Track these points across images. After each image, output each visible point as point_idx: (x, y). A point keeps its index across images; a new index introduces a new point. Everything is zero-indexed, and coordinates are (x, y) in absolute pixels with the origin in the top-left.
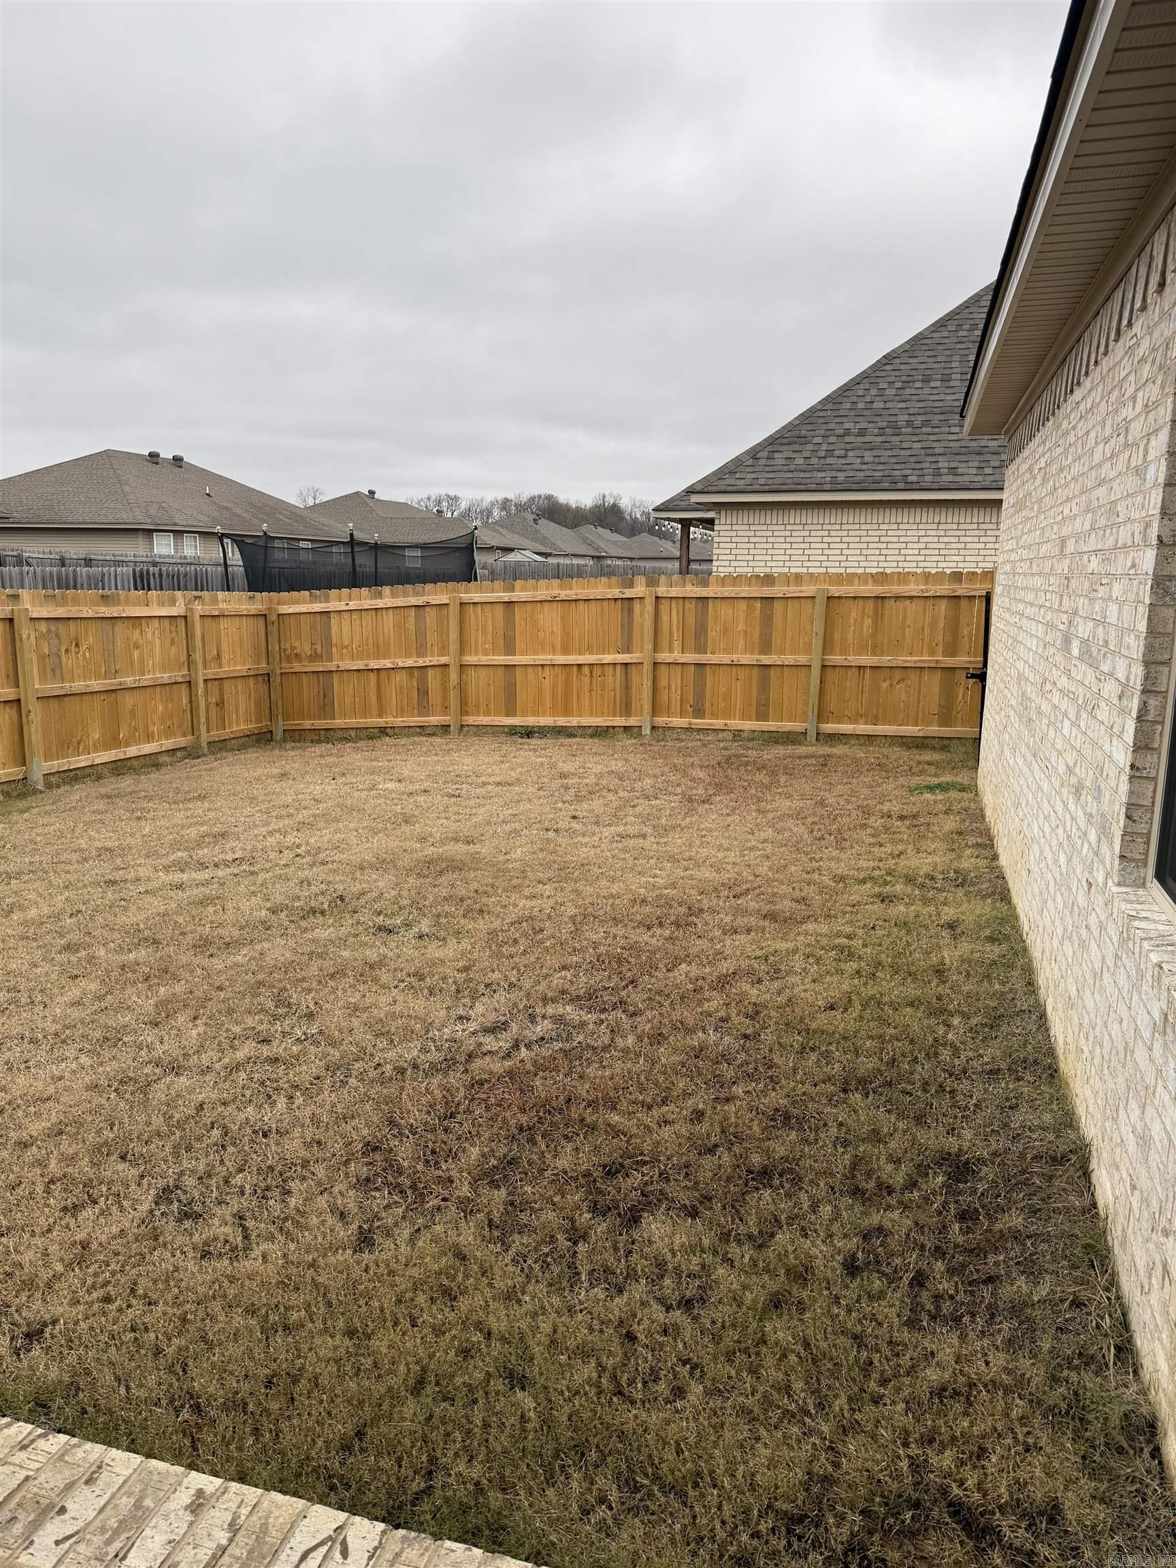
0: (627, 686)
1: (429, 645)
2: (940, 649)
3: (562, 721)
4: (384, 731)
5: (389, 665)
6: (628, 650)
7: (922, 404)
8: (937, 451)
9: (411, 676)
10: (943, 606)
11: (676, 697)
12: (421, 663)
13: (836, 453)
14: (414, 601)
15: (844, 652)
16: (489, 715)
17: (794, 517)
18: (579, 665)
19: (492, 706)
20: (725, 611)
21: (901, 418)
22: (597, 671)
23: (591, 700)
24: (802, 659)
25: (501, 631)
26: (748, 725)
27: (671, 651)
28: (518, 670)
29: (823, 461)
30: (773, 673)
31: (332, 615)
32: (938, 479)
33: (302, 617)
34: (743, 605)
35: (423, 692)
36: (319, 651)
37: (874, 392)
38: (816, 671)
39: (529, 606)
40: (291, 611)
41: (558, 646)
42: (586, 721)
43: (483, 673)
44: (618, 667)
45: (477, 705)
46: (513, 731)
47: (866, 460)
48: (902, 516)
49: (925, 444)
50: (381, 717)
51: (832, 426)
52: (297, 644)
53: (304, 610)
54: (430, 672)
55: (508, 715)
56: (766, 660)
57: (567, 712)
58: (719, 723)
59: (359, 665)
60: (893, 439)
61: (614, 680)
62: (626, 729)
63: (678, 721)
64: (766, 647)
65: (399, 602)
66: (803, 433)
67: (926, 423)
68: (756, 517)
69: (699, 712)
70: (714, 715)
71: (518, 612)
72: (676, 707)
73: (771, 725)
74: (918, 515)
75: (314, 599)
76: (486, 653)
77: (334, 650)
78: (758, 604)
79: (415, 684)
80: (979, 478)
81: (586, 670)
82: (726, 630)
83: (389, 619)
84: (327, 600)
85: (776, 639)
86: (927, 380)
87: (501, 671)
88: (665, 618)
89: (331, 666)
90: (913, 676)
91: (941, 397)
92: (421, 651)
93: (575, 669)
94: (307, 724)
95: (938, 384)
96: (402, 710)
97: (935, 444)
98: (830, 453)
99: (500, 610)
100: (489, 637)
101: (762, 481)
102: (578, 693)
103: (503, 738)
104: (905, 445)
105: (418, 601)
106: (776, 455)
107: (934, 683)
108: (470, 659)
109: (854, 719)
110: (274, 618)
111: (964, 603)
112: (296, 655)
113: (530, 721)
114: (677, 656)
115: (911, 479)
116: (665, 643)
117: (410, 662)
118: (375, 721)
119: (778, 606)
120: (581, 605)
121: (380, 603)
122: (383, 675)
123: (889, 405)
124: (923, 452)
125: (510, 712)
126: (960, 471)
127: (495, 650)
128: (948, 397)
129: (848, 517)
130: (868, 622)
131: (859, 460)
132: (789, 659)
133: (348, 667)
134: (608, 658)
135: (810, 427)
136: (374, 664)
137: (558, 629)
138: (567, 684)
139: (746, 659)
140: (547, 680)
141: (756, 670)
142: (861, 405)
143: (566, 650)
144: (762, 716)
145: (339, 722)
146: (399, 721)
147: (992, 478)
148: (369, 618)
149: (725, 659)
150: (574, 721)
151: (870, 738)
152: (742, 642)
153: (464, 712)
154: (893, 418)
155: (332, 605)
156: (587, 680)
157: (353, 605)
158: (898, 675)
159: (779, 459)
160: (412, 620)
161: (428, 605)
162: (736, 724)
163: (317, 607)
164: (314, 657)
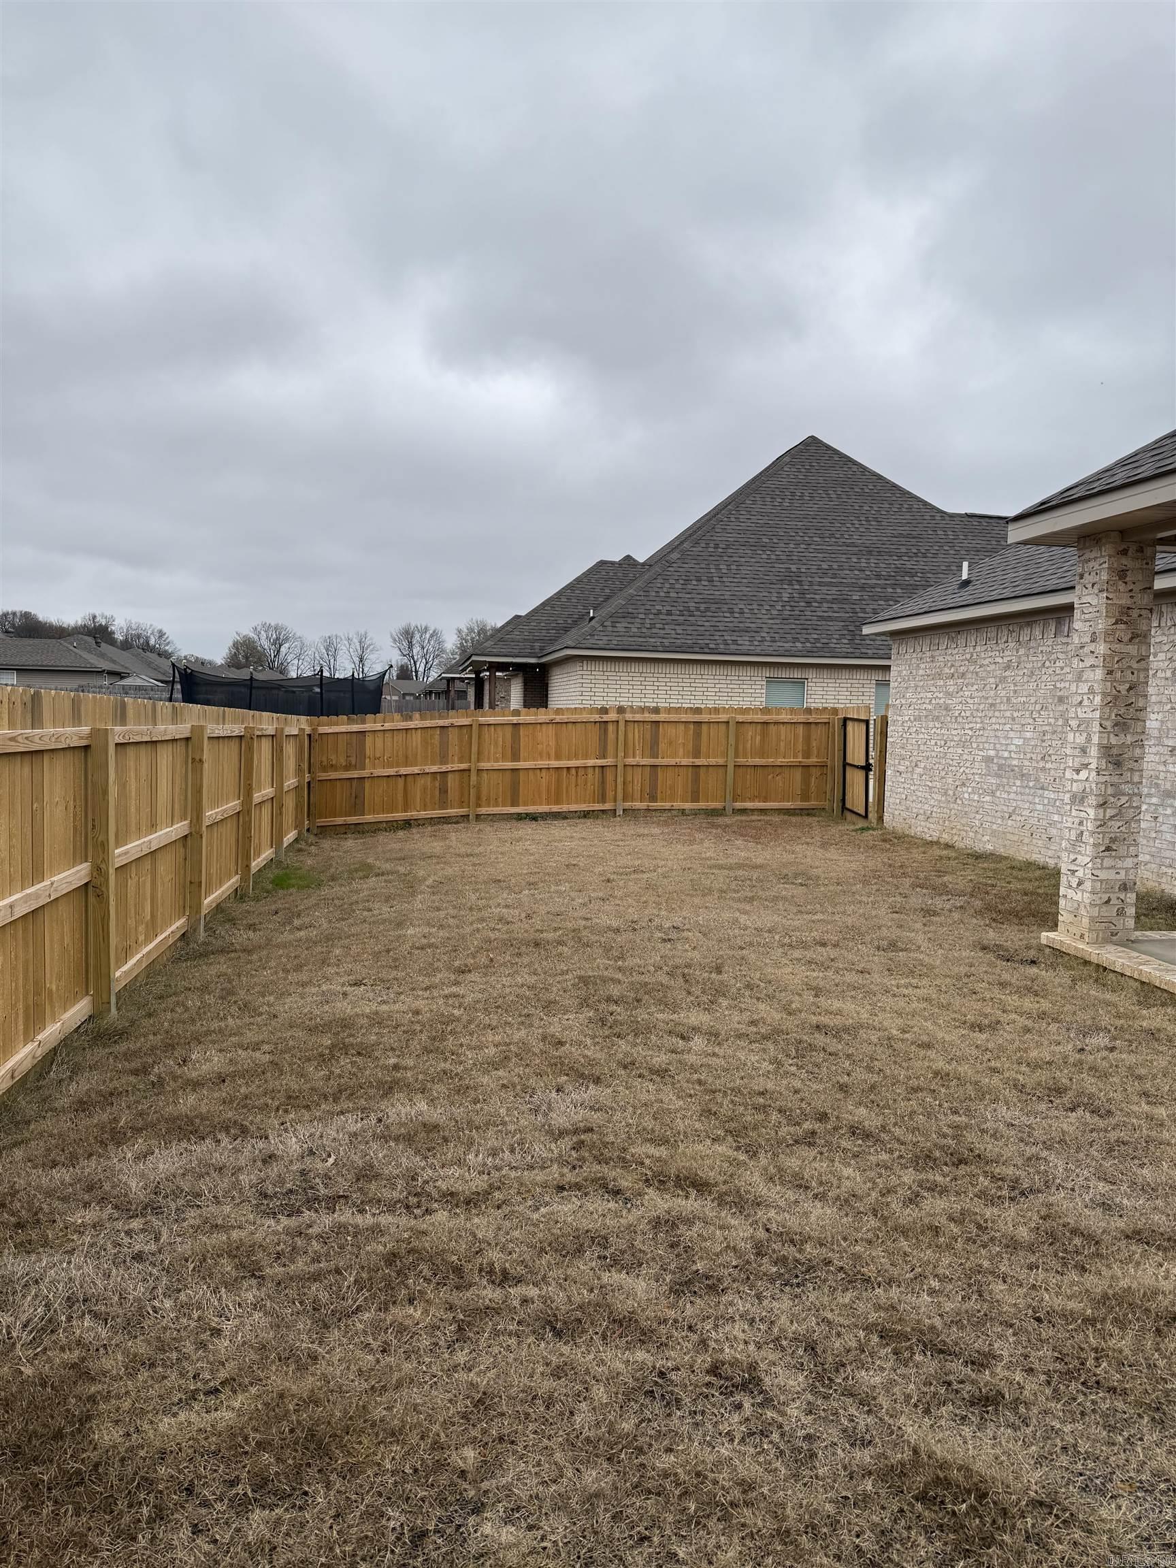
0: (603, 782)
1: (450, 755)
2: (800, 755)
3: (555, 808)
4: (407, 824)
5: (417, 771)
6: (604, 756)
7: (701, 596)
8: (721, 628)
9: (434, 779)
10: (801, 729)
11: (637, 787)
12: (444, 768)
13: (658, 626)
14: (441, 723)
15: (745, 756)
16: (497, 805)
17: (635, 667)
18: (568, 768)
19: (500, 800)
20: (671, 730)
21: (690, 604)
22: (581, 772)
23: (576, 792)
24: (721, 761)
25: (508, 745)
26: (688, 806)
27: (634, 757)
28: (521, 773)
29: (650, 631)
30: (702, 770)
31: (367, 734)
32: (728, 647)
33: (340, 736)
34: (682, 727)
35: (444, 791)
36: (353, 763)
37: (667, 585)
38: (731, 769)
39: (531, 727)
40: (330, 731)
41: (553, 754)
42: (573, 807)
43: (494, 775)
44: (597, 769)
45: (488, 800)
46: (520, 817)
47: (679, 632)
48: (705, 670)
49: (713, 624)
50: (406, 811)
51: (648, 607)
52: (333, 757)
53: (344, 730)
54: (450, 776)
55: (512, 805)
56: (698, 762)
57: (557, 802)
58: (667, 805)
59: (391, 772)
60: (690, 618)
61: (593, 778)
62: (603, 811)
63: (638, 805)
64: (697, 754)
65: (428, 723)
66: (630, 610)
67: (707, 609)
68: (609, 666)
69: (653, 798)
70: (663, 800)
71: (522, 731)
72: (637, 795)
73: (702, 805)
74: (714, 670)
75: (350, 722)
76: (497, 760)
77: (367, 761)
78: (692, 726)
79: (437, 785)
80: (752, 648)
81: (573, 771)
82: (671, 743)
83: (417, 738)
84: (363, 722)
85: (704, 749)
86: (699, 580)
87: (508, 773)
88: (630, 736)
89: (365, 773)
90: (786, 771)
91: (712, 592)
92: (444, 761)
93: (565, 770)
94: (340, 820)
95: (706, 583)
96: (425, 805)
97: (718, 624)
98: (653, 626)
99: (509, 730)
100: (500, 749)
101: (615, 642)
102: (567, 788)
103: (514, 823)
104: (699, 623)
105: (445, 722)
106: (617, 625)
107: (798, 775)
108: (485, 765)
109: (752, 800)
110: (317, 737)
111: (813, 726)
112: (332, 765)
113: (531, 809)
114: (638, 760)
115: (711, 646)
116: (631, 752)
117: (434, 769)
118: (400, 815)
119: (704, 727)
120: (570, 726)
121: (411, 724)
122: (410, 779)
123: (680, 595)
124: (712, 628)
125: (514, 803)
126: (739, 642)
127: (504, 759)
128: (716, 593)
129: (669, 669)
130: (758, 738)
131: (673, 632)
132: (712, 761)
133: (380, 774)
134: (591, 762)
135: (634, 607)
136: (403, 771)
137: (552, 743)
138: (559, 781)
139: (685, 762)
140: (544, 779)
141: (690, 768)
142: (662, 594)
143: (558, 757)
144: (695, 799)
145: (369, 818)
146: (423, 814)
147: (759, 648)
148: (399, 737)
149: (672, 762)
150: (565, 808)
151: (763, 811)
152: (681, 750)
153: (479, 805)
154: (686, 605)
155: (368, 726)
156: (574, 778)
157: (388, 726)
158: (778, 770)
159: (620, 627)
160: (437, 737)
161: (452, 726)
162: (678, 805)
163: (355, 728)
164: (347, 768)
